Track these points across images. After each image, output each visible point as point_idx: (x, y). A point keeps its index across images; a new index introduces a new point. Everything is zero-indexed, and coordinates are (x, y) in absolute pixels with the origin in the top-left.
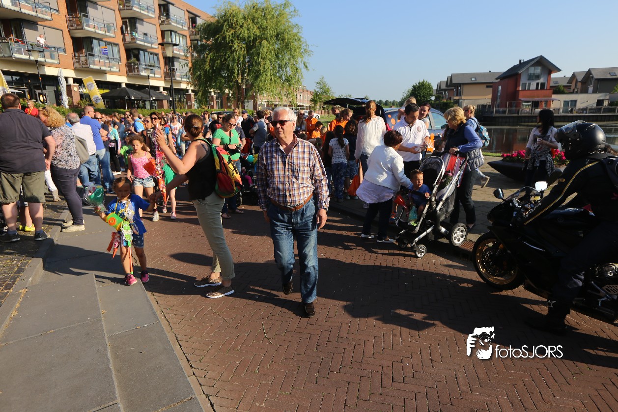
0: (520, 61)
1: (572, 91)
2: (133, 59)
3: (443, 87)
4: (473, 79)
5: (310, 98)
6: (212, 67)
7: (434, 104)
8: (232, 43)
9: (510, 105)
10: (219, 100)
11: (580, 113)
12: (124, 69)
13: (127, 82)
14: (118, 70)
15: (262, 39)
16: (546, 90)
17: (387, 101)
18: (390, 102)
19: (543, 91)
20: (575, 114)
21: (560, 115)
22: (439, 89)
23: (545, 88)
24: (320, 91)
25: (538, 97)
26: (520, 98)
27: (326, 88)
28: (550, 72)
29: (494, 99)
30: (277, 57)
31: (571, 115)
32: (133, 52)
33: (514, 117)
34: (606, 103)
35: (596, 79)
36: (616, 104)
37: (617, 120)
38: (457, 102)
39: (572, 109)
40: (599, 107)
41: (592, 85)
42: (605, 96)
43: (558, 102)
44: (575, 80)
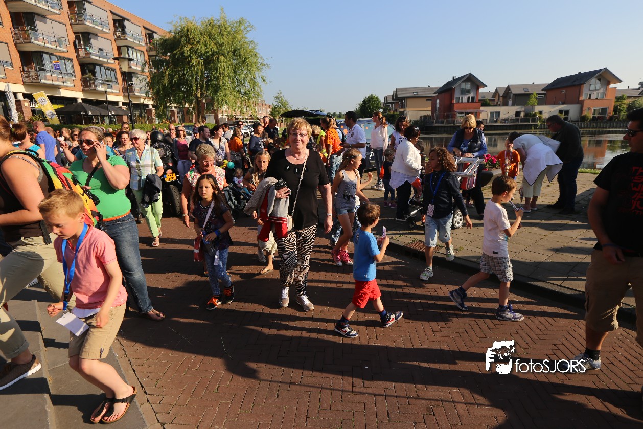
0: (454, 77)
1: (496, 104)
2: (88, 74)
3: (390, 100)
4: (415, 93)
5: (269, 112)
6: (171, 82)
8: (191, 59)
9: (447, 117)
10: (180, 115)
11: (503, 122)
12: (79, 84)
13: (83, 97)
14: (72, 85)
15: (219, 54)
16: (476, 103)
17: (340, 114)
19: (473, 104)
20: (499, 124)
22: (386, 102)
24: (278, 105)
25: (470, 109)
26: (455, 110)
27: (284, 102)
28: (478, 88)
29: (433, 111)
30: (235, 72)
31: (496, 124)
32: (88, 67)
33: (450, 126)
34: (522, 114)
35: (514, 94)
36: (530, 116)
37: (531, 129)
38: (402, 113)
39: (497, 120)
40: (518, 118)
41: (511, 99)
42: (522, 108)
43: (486, 113)
44: (497, 95)
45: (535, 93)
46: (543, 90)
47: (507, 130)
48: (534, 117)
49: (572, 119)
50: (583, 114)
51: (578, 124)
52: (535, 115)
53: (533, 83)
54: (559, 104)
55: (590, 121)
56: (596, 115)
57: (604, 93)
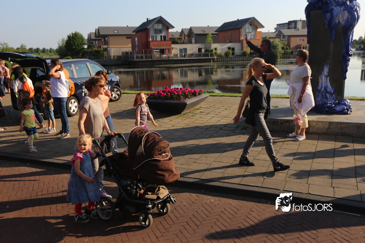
0: (147, 19)
1: (183, 42)
3: (93, 37)
4: (116, 32)
7: (87, 52)
9: (146, 53)
11: (190, 57)
16: (167, 41)
19: (165, 42)
20: (187, 58)
21: (178, 59)
22: (90, 39)
23: (167, 40)
25: (163, 46)
26: (151, 47)
28: (168, 29)
29: (133, 47)
31: (185, 58)
33: (149, 61)
34: (203, 50)
35: (195, 34)
36: (208, 51)
37: (211, 62)
38: (106, 50)
39: (185, 55)
40: (200, 53)
41: (194, 38)
42: (202, 46)
43: (176, 49)
44: (183, 34)
45: (210, 34)
46: (215, 31)
47: (193, 63)
48: (211, 53)
49: (237, 54)
50: (244, 50)
51: (241, 57)
52: (212, 51)
53: (208, 26)
54: (227, 42)
55: (248, 55)
57: (255, 35)
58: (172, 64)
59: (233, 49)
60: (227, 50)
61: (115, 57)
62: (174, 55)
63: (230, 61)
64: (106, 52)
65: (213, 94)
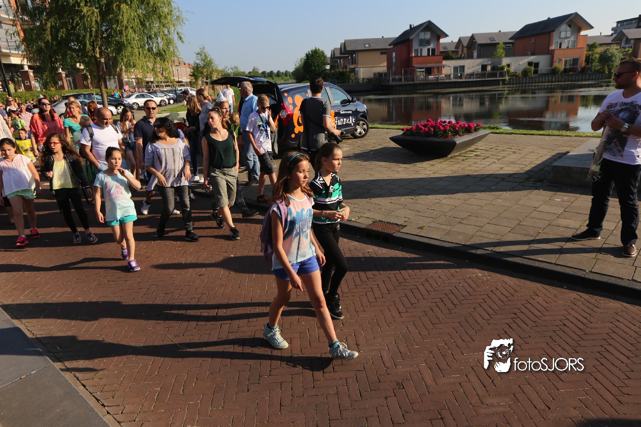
0: (411, 26)
1: (459, 56)
3: (338, 54)
4: (367, 46)
5: (189, 73)
6: (55, 37)
7: (329, 74)
9: (406, 73)
10: (70, 79)
11: (469, 78)
16: (437, 55)
17: (278, 72)
18: (283, 73)
19: (434, 57)
20: (464, 80)
21: (451, 81)
22: (333, 57)
24: (201, 64)
25: (430, 63)
26: (414, 65)
27: (208, 59)
28: (438, 38)
29: (389, 66)
31: (461, 80)
33: (410, 85)
34: (489, 68)
35: (479, 44)
36: (498, 70)
37: (499, 85)
39: (461, 75)
40: (484, 72)
41: (476, 51)
42: (488, 61)
43: (448, 68)
44: (461, 45)
46: (510, 39)
47: (472, 87)
48: (501, 71)
49: (543, 72)
51: (549, 77)
52: (502, 68)
53: (500, 31)
54: (527, 55)
55: (561, 73)
56: (568, 67)
57: (575, 41)
58: (441, 88)
59: (537, 65)
60: (526, 66)
61: (365, 80)
62: (446, 75)
63: (529, 83)
64: (353, 74)
65: (498, 131)
